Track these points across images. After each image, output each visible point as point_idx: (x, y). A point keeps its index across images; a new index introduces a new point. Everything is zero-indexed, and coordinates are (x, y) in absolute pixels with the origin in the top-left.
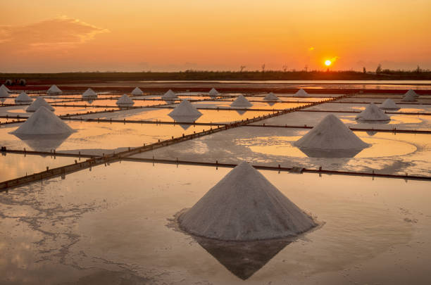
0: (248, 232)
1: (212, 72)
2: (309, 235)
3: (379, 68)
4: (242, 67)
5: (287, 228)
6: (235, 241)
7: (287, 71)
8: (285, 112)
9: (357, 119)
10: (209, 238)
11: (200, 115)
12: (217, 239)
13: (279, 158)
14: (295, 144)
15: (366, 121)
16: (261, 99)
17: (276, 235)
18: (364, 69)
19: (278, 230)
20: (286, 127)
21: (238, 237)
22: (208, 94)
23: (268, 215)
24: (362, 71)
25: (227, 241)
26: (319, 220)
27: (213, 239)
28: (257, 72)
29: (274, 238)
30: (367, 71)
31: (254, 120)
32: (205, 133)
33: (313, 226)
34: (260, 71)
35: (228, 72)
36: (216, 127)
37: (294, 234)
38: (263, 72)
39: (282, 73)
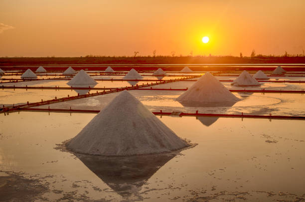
0: (128, 148)
3: (253, 54)
5: (163, 146)
6: (116, 156)
7: (175, 56)
8: (171, 81)
9: (232, 85)
10: (92, 155)
11: (97, 83)
12: (99, 155)
14: (177, 100)
15: (240, 86)
16: (152, 74)
17: (153, 151)
18: (241, 55)
19: (154, 147)
20: (171, 90)
21: (119, 153)
22: (104, 72)
25: (109, 156)
27: (96, 155)
28: (149, 57)
29: (151, 154)
30: (244, 56)
31: (143, 86)
32: (98, 94)
33: (186, 145)
34: (152, 56)
35: (123, 57)
37: (169, 151)
38: (154, 57)
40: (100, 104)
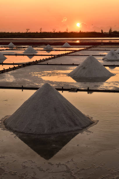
0: (52, 128)
1: (8, 33)
2: (90, 129)
3: (110, 30)
4: (28, 30)
5: (76, 125)
6: (44, 134)
7: (55, 32)
8: (59, 56)
9: (103, 59)
10: (27, 133)
11: (5, 58)
12: (32, 134)
13: (61, 83)
14: (69, 75)
16: (42, 49)
17: (70, 129)
18: (102, 31)
19: (70, 126)
20: (61, 65)
21: (46, 132)
22: (8, 46)
23: (64, 117)
24: (101, 32)
25: (39, 135)
26: (94, 119)
27: (29, 134)
28: (37, 33)
29: (69, 132)
30: (104, 32)
31: (41, 61)
32: (10, 69)
33: (91, 123)
35: (18, 33)
36: (18, 66)
37: (81, 128)
38: (41, 33)
39: (52, 33)
40: (15, 80)
